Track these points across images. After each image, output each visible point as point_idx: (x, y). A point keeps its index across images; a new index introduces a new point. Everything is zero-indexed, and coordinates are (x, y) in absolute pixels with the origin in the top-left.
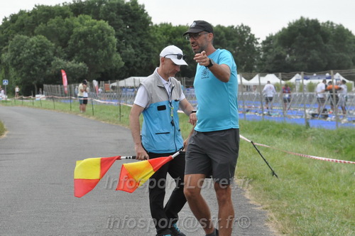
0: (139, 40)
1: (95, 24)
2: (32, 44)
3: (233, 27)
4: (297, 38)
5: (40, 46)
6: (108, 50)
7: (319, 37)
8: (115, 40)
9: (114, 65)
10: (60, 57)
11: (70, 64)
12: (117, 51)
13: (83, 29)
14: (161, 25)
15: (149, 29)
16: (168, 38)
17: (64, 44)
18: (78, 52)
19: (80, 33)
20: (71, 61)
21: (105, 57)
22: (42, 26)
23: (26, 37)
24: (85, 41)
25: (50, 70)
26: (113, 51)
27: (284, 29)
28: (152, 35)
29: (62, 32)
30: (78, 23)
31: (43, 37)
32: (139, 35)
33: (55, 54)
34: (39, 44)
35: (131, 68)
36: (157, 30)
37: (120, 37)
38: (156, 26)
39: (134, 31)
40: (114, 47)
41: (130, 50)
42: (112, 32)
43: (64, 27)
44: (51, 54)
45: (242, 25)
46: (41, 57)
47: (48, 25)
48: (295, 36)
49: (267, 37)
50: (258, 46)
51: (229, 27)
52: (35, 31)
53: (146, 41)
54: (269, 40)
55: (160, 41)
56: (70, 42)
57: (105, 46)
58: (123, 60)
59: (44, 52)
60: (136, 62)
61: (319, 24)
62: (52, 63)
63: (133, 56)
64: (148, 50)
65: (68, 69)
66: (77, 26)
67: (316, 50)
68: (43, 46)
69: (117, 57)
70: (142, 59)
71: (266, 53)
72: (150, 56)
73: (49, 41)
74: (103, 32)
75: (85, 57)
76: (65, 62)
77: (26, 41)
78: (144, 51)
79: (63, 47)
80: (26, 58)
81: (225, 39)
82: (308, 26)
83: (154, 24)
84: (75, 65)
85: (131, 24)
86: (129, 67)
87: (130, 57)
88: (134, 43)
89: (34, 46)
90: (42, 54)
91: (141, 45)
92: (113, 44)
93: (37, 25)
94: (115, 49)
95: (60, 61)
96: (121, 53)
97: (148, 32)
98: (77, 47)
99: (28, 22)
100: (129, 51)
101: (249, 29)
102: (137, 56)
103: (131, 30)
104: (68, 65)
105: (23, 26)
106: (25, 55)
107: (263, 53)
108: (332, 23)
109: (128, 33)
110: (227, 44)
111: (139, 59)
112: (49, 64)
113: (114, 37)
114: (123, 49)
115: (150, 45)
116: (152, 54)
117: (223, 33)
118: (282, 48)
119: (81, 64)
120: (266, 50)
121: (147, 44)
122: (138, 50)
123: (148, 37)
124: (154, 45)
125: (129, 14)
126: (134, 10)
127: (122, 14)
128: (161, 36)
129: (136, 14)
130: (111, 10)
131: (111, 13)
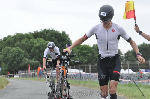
1: (44, 42)
2: (14, 51)
5: (18, 53)
10: (27, 58)
11: (31, 61)
13: (38, 44)
16: (79, 50)
17: (29, 51)
18: (35, 55)
19: (36, 47)
20: (32, 60)
22: (18, 43)
23: (11, 48)
24: (39, 50)
25: (22, 64)
29: (28, 46)
30: (36, 42)
31: (19, 48)
33: (25, 56)
34: (17, 51)
39: (63, 46)
43: (29, 43)
44: (23, 56)
46: (18, 57)
47: (21, 43)
50: (122, 56)
52: (15, 45)
54: (128, 53)
55: (75, 52)
56: (32, 51)
59: (19, 55)
62: (23, 60)
65: (30, 63)
66: (36, 43)
68: (19, 53)
71: (126, 59)
73: (22, 50)
75: (39, 58)
76: (29, 60)
77: (11, 50)
79: (28, 53)
80: (10, 58)
82: (146, 47)
84: (34, 62)
85: (62, 43)
89: (15, 52)
90: (18, 56)
93: (16, 42)
95: (27, 59)
98: (35, 53)
99: (11, 41)
104: (30, 62)
105: (9, 43)
106: (10, 57)
107: (124, 59)
109: (60, 47)
112: (21, 61)
119: (37, 61)
120: (126, 58)
125: (61, 38)
126: (63, 36)
127: (58, 38)
128: (76, 49)
129: (64, 38)
130: (52, 36)
131: (52, 37)
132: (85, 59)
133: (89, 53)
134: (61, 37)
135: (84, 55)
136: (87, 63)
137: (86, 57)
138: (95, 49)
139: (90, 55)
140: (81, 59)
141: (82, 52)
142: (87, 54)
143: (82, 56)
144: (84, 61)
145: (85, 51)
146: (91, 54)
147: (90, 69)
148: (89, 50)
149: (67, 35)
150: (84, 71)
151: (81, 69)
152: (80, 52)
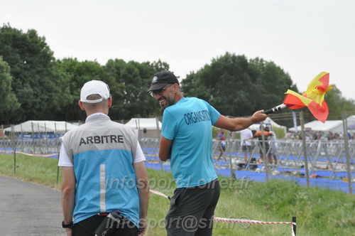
0: (38, 77)
3: (148, 63)
4: (222, 77)
7: (246, 75)
8: (10, 78)
9: (8, 106)
12: (12, 91)
14: (65, 60)
15: (51, 66)
16: (73, 75)
26: (7, 90)
27: (206, 66)
28: (54, 73)
32: (38, 72)
35: (29, 110)
37: (16, 75)
38: (59, 61)
39: (33, 67)
40: (8, 86)
41: (28, 89)
42: (6, 68)
45: (160, 62)
48: (219, 74)
49: (187, 75)
51: (144, 63)
53: (47, 79)
54: (190, 78)
55: (63, 80)
58: (19, 102)
60: (35, 103)
61: (246, 61)
63: (32, 97)
64: (50, 90)
67: (243, 90)
69: (12, 98)
70: (42, 99)
71: (187, 94)
72: (51, 96)
78: (45, 90)
81: (139, 78)
82: (234, 62)
83: (56, 59)
85: (29, 60)
86: (26, 109)
87: (28, 97)
88: (33, 81)
91: (41, 83)
92: (8, 83)
94: (10, 88)
96: (16, 93)
97: (49, 69)
100: (27, 91)
101: (167, 66)
102: (36, 95)
103: (28, 66)
108: (262, 60)
109: (26, 69)
110: (141, 82)
111: (38, 100)
113: (9, 74)
114: (20, 88)
115: (52, 84)
116: (54, 94)
117: (136, 70)
118: (205, 88)
120: (186, 90)
121: (48, 83)
122: (37, 89)
123: (49, 74)
124: (57, 84)
125: (26, 48)
126: (32, 42)
127: (19, 48)
128: (64, 74)
129: (35, 47)
130: (6, 43)
131: (6, 46)
134: (27, 46)
138: (113, 71)
140: (78, 97)
141: (80, 79)
145: (86, 77)
149: (40, 39)
152: (75, 80)
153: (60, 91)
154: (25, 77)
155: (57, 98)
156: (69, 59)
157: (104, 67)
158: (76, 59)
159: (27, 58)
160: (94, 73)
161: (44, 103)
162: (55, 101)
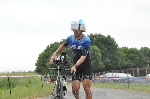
0: (112, 55)
6: (97, 60)
8: (100, 55)
9: (100, 67)
12: (101, 60)
14: (122, 48)
16: (127, 54)
21: (95, 63)
26: (99, 60)
28: (118, 53)
32: (112, 53)
36: (120, 50)
37: (103, 54)
38: (120, 48)
39: (109, 50)
40: (100, 58)
41: (108, 60)
42: (99, 51)
55: (122, 56)
57: (95, 58)
58: (104, 65)
60: (110, 66)
63: (109, 63)
64: (117, 60)
69: (101, 63)
70: (114, 64)
72: (117, 62)
73: (69, 56)
74: (94, 51)
78: (114, 60)
86: (107, 68)
87: (108, 63)
88: (110, 56)
91: (113, 57)
92: (99, 57)
94: (101, 59)
96: (103, 61)
97: (116, 51)
100: (107, 60)
102: (111, 62)
103: (108, 50)
111: (112, 64)
113: (100, 54)
114: (104, 59)
115: (117, 57)
116: (118, 62)
121: (116, 57)
122: (111, 60)
123: (116, 54)
124: (119, 57)
125: (107, 43)
126: (110, 41)
127: (104, 43)
128: (123, 53)
129: (111, 42)
130: (99, 41)
131: (99, 43)
132: (132, 62)
133: (136, 57)
134: (107, 42)
135: (132, 59)
136: (134, 67)
137: (134, 60)
138: (143, 52)
139: (137, 59)
140: (129, 63)
141: (129, 55)
142: (134, 58)
143: (129, 60)
144: (132, 65)
145: (132, 55)
146: (139, 58)
147: (138, 72)
148: (136, 54)
149: (112, 39)
150: (132, 75)
151: (128, 73)
152: (127, 56)
153: (121, 60)
154: (107, 55)
155: (119, 63)
156: (124, 47)
157: (139, 50)
158: (127, 47)
159: (107, 47)
160: (135, 53)
161: (114, 65)
162: (119, 65)
